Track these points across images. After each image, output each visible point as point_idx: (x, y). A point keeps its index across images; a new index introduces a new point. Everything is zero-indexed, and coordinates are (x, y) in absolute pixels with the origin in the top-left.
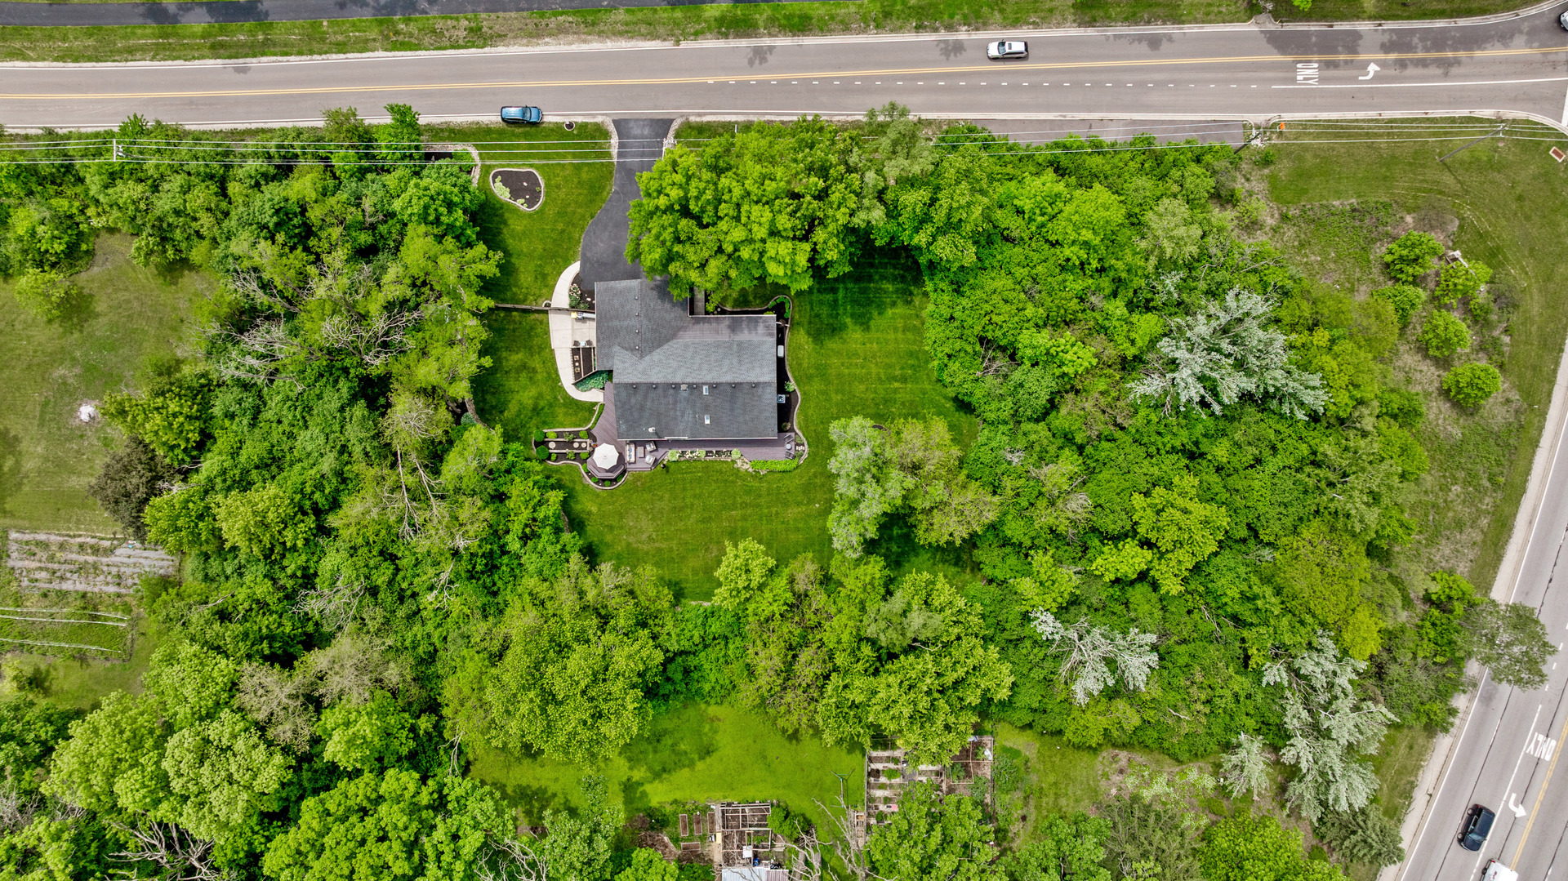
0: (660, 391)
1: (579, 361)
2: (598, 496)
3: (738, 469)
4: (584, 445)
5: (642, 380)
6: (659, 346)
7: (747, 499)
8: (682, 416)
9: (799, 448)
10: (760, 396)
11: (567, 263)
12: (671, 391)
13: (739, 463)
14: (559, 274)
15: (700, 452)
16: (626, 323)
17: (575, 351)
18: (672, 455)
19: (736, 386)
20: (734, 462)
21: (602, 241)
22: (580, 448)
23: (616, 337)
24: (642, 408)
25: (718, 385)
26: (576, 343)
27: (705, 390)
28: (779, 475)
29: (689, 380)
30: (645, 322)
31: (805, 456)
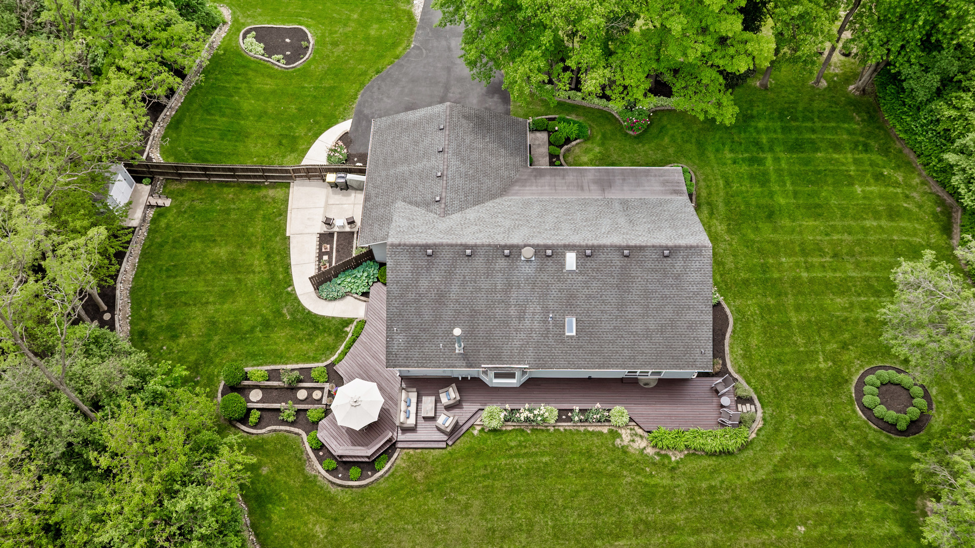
0: (479, 262)
1: (329, 254)
2: (332, 500)
3: (624, 450)
4: (317, 395)
5: (445, 241)
6: (478, 201)
7: (646, 513)
8: (521, 318)
9: (746, 408)
10: (677, 277)
11: (331, 121)
12: (502, 263)
13: (625, 434)
14: (317, 136)
15: (547, 411)
16: (420, 166)
17: (325, 238)
18: (491, 416)
19: (629, 253)
20: (614, 434)
21: (389, 97)
22: (309, 400)
23: (400, 188)
24: (441, 299)
25: (595, 249)
26: (328, 222)
27: (571, 260)
28: (712, 461)
29: (536, 241)
30: (454, 162)
31: (758, 424)
